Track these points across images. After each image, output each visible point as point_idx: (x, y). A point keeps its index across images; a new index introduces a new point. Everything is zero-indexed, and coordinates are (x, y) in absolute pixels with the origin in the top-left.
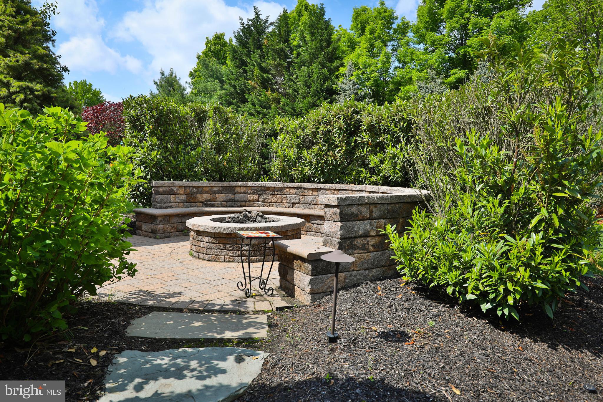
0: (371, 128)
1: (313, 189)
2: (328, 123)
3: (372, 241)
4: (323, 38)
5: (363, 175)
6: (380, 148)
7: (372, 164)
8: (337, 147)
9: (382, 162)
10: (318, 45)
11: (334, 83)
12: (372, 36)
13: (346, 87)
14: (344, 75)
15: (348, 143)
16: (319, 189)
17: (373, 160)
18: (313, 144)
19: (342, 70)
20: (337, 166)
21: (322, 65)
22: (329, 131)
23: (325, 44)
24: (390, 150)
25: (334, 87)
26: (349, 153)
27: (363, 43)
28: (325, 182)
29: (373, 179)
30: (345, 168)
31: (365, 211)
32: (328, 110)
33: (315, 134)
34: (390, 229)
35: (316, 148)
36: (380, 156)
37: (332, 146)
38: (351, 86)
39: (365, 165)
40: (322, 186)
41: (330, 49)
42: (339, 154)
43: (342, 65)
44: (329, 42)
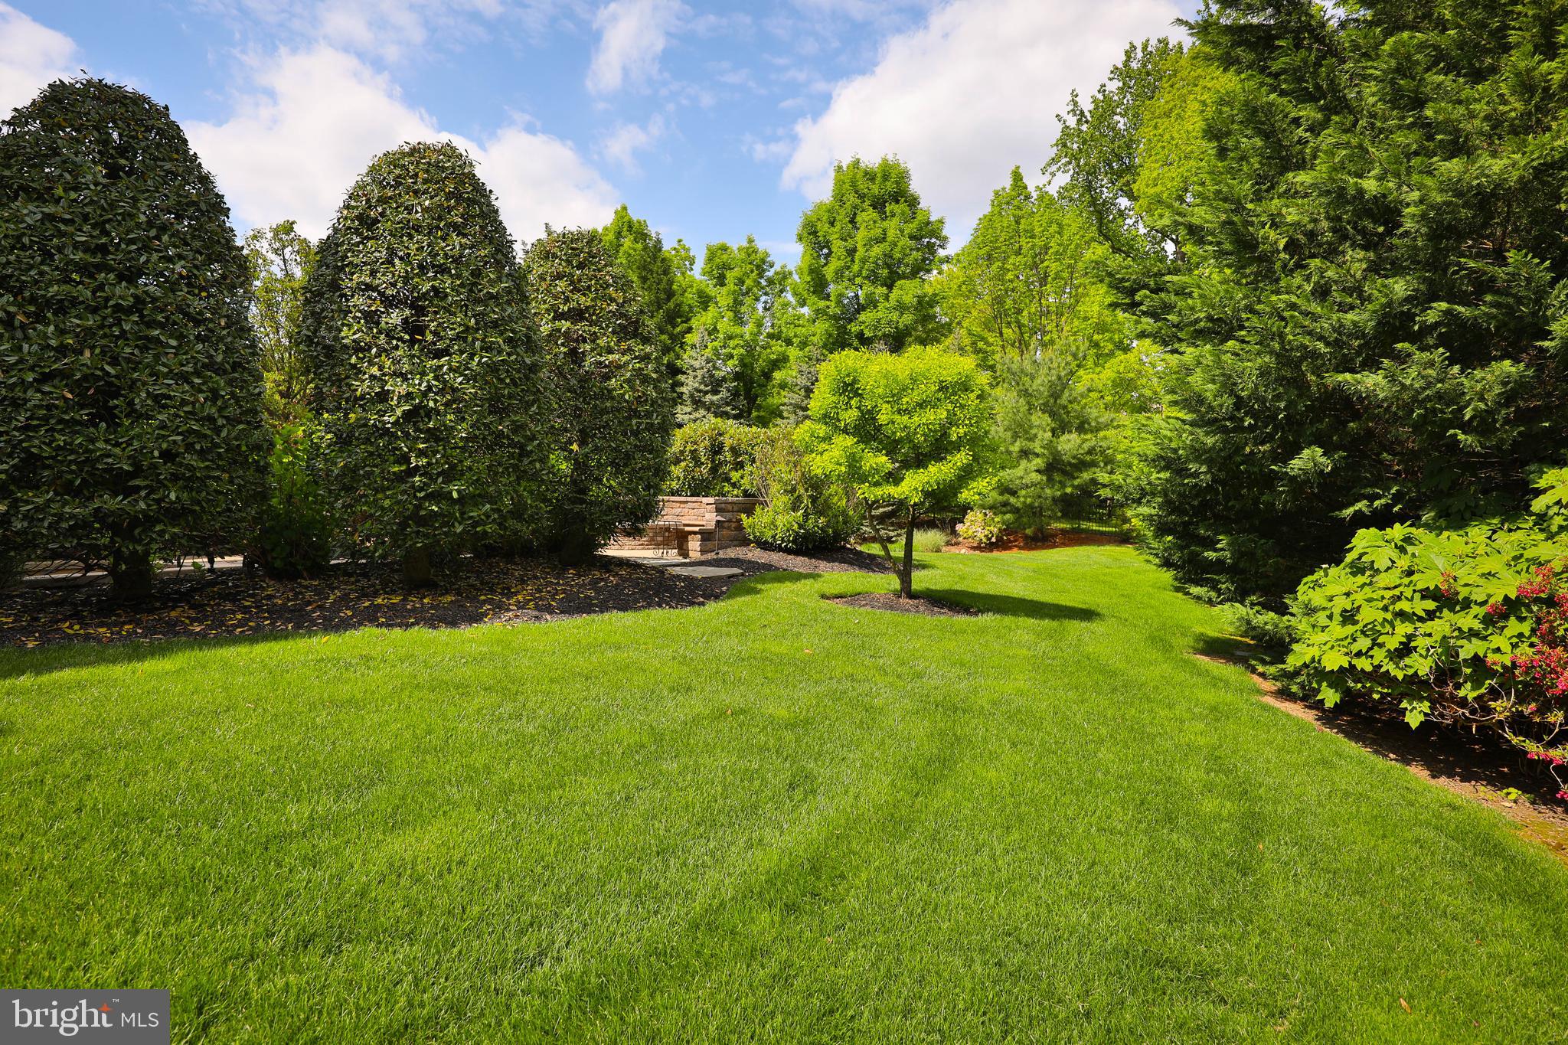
0: (733, 449)
1: (681, 502)
2: (695, 443)
3: (734, 525)
4: (661, 287)
5: (726, 489)
6: (739, 466)
7: (734, 480)
8: (703, 464)
9: (742, 478)
10: (653, 297)
11: (678, 357)
12: (737, 288)
13: (697, 364)
14: (693, 346)
15: (713, 461)
16: (687, 502)
17: (735, 476)
18: (681, 461)
19: (690, 338)
20: (703, 481)
21: (659, 329)
22: (696, 450)
23: (663, 296)
24: (748, 468)
25: (678, 363)
26: (714, 470)
27: (723, 297)
28: (692, 495)
29: (735, 493)
30: (710, 482)
31: (730, 507)
32: (695, 431)
33: (682, 452)
34: (743, 516)
35: (683, 464)
36: (741, 472)
37: (698, 463)
38: (704, 364)
39: (728, 480)
40: (689, 499)
41: (671, 305)
42: (705, 470)
43: (689, 330)
44: (670, 294)
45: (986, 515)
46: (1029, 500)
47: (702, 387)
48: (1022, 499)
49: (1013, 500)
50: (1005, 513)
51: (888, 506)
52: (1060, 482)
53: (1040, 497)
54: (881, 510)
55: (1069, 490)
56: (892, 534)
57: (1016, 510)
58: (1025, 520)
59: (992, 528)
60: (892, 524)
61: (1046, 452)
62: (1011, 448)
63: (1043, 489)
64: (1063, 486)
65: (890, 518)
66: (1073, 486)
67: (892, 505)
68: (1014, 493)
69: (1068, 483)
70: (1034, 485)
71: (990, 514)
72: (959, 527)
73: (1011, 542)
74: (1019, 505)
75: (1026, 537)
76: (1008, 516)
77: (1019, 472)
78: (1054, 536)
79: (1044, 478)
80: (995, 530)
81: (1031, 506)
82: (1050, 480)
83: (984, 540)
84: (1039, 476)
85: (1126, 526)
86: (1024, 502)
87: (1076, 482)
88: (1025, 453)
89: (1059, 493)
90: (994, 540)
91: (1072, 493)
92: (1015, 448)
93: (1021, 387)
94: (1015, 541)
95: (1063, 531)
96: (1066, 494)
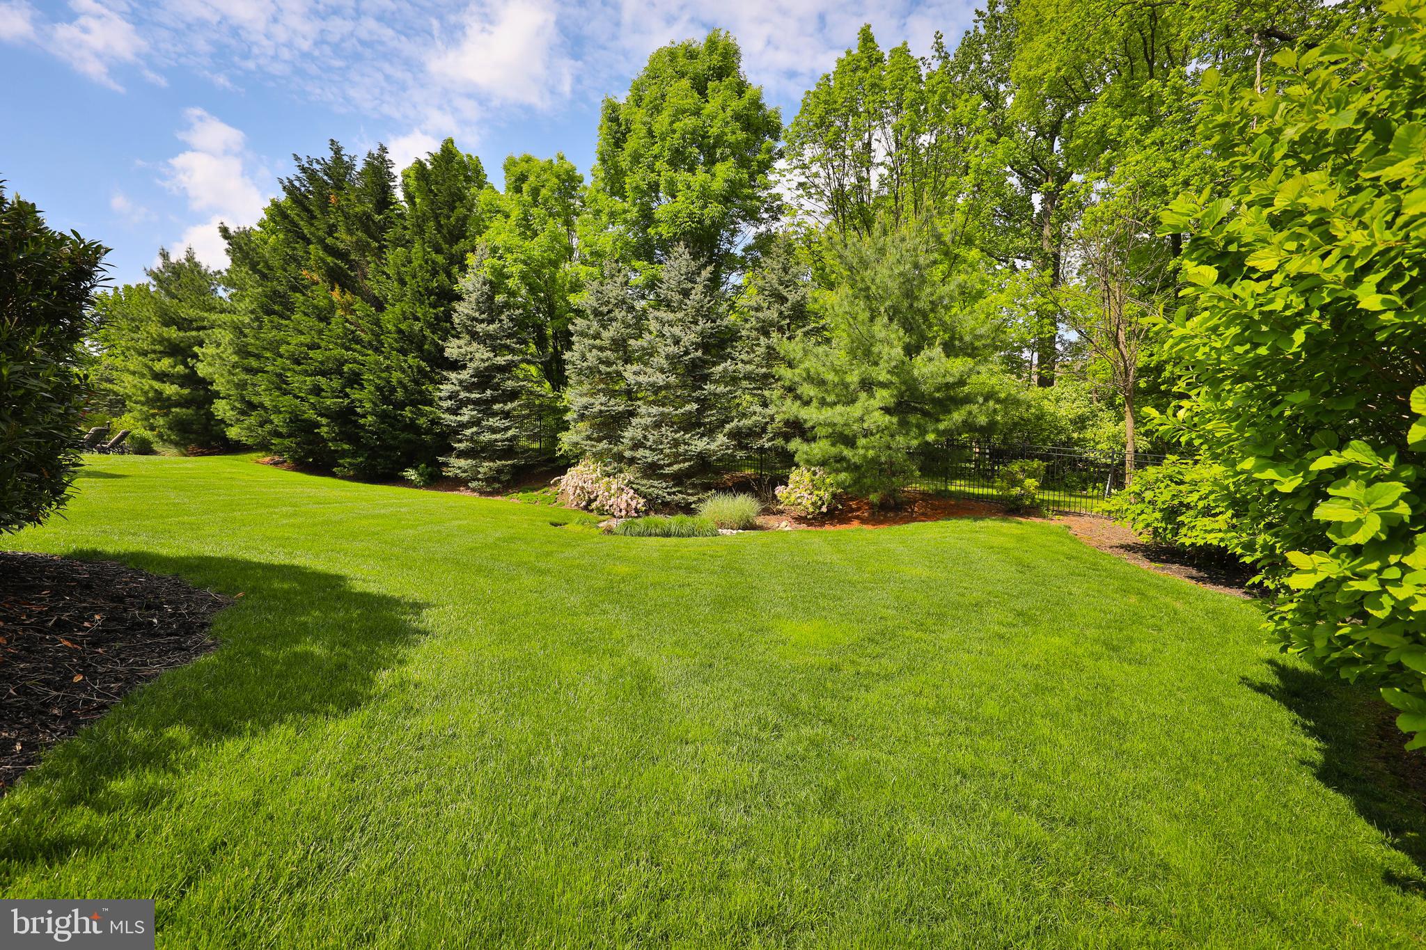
11: (457, 281)
45: (815, 474)
46: (871, 453)
47: (477, 315)
48: (861, 452)
49: (847, 453)
50: (837, 471)
51: (685, 461)
52: (918, 426)
53: (889, 448)
54: (676, 467)
55: (931, 437)
56: (691, 499)
57: (853, 468)
58: (868, 481)
59: (822, 493)
60: (694, 486)
61: (894, 379)
62: (849, 379)
63: (892, 436)
64: (923, 432)
65: (690, 477)
66: (937, 431)
67: (689, 460)
68: (850, 442)
69: (931, 427)
70: (880, 430)
71: (820, 472)
72: (780, 491)
73: (852, 510)
74: (856, 460)
75: (871, 506)
76: (843, 476)
77: (856, 410)
78: (911, 502)
79: (895, 420)
80: (827, 496)
81: (875, 461)
82: (903, 424)
83: (811, 510)
84: (887, 418)
85: (1016, 491)
86: (865, 456)
87: (942, 426)
88: (868, 385)
89: (915, 443)
90: (824, 509)
91: (936, 442)
92: (853, 378)
93: (860, 285)
94: (858, 509)
95: (925, 496)
96: (927, 443)
